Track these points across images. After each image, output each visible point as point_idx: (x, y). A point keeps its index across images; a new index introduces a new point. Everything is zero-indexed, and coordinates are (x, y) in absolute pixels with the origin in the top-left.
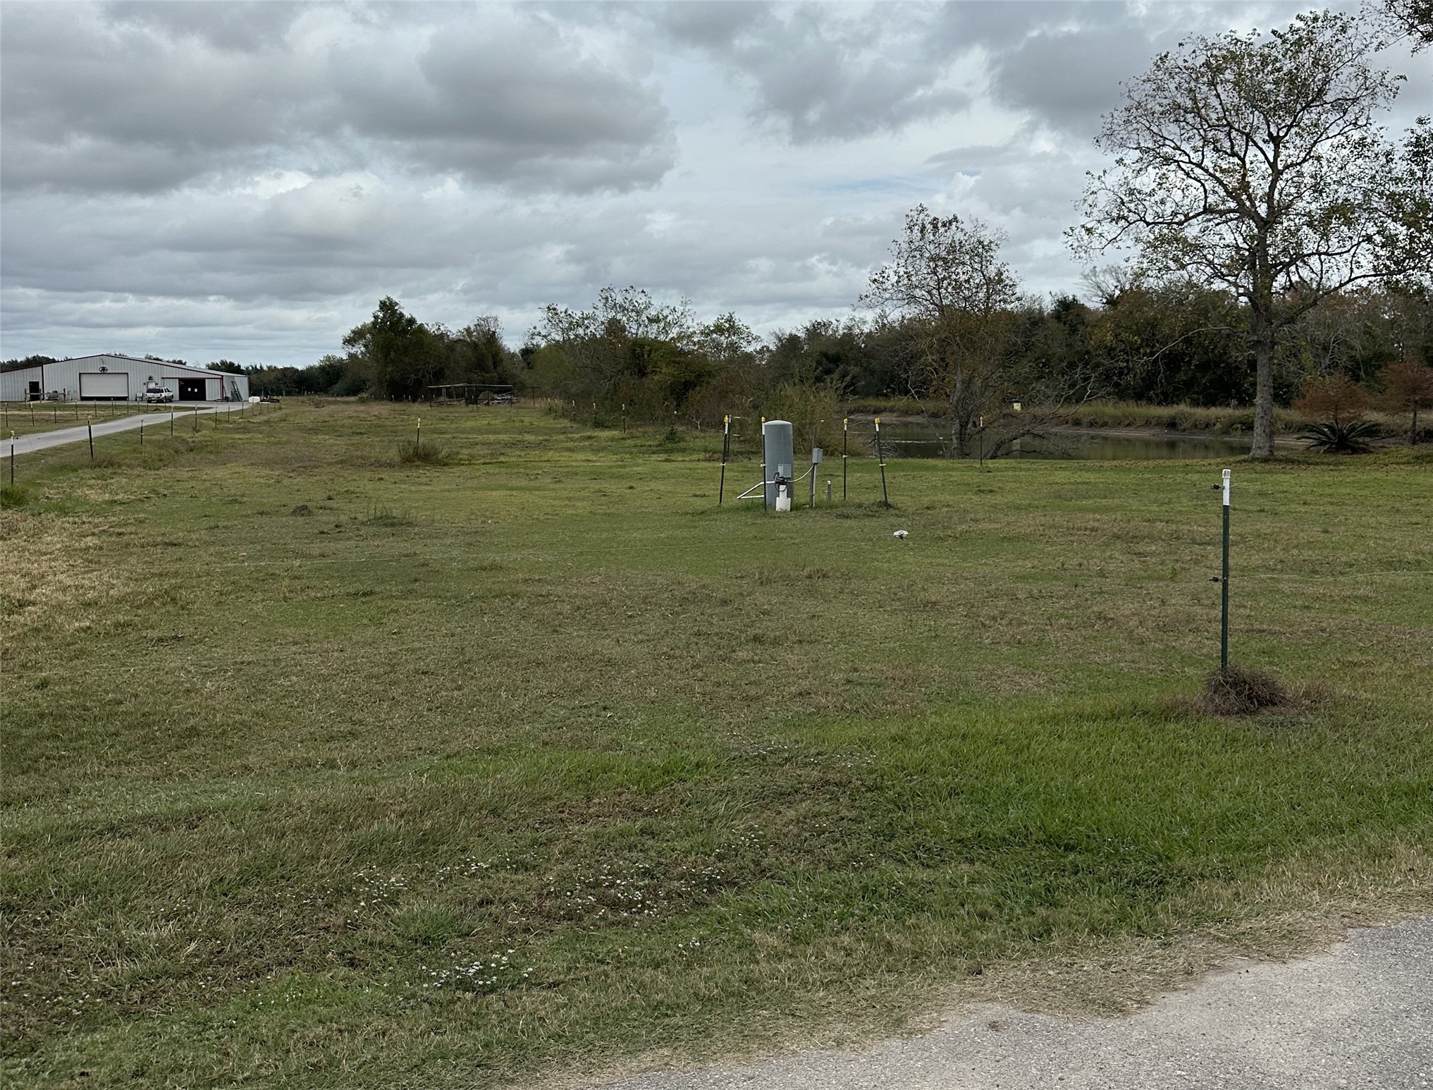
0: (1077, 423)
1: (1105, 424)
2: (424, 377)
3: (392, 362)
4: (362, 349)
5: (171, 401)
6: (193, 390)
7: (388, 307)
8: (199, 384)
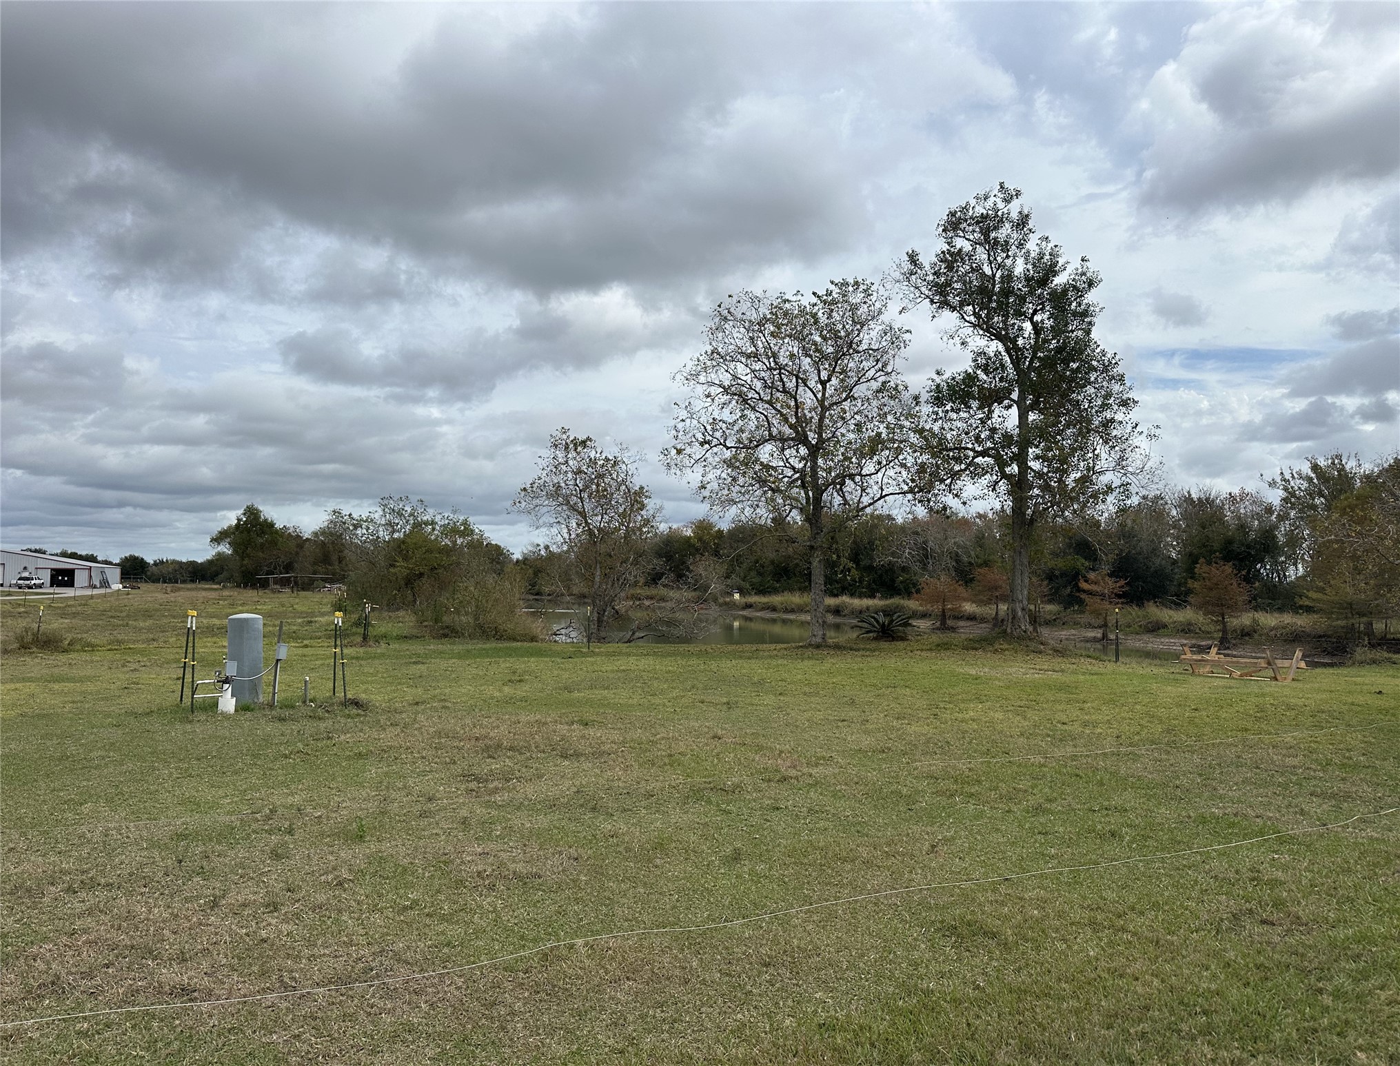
0: (774, 609)
1: (792, 611)
2: (275, 568)
3: (248, 556)
4: (228, 546)
5: (41, 587)
6: (63, 578)
7: (252, 513)
8: (70, 573)
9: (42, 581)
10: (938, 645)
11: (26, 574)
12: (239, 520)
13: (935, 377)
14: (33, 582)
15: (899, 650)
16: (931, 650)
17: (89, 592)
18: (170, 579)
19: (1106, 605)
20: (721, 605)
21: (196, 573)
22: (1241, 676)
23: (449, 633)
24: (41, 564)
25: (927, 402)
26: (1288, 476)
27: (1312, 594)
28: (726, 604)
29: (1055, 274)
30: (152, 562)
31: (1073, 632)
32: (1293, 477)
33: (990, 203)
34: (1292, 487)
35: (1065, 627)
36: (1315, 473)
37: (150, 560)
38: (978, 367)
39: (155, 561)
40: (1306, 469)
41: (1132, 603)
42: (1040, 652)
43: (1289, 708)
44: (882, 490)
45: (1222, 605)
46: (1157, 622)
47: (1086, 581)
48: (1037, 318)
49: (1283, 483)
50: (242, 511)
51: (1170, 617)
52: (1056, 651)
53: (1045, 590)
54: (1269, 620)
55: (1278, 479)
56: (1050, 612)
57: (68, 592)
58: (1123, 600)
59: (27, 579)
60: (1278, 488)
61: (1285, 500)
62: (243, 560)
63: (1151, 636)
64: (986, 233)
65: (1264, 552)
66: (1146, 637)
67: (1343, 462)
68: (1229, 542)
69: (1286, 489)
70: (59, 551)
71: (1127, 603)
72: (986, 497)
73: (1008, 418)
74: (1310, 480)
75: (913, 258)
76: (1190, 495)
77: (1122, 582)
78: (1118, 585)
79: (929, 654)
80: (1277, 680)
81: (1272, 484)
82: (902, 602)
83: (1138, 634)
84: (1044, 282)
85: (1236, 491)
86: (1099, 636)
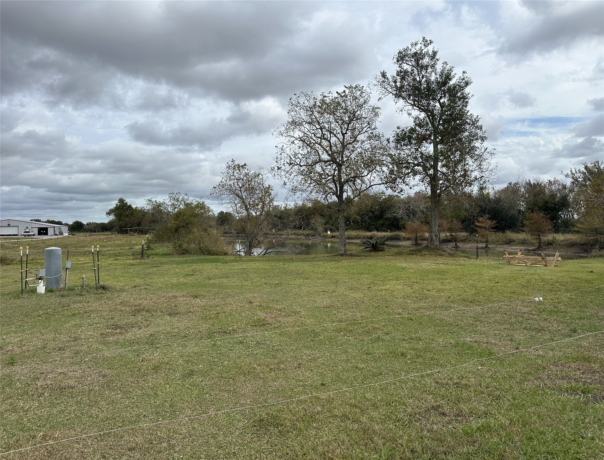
2: (133, 225)
3: (122, 220)
4: (113, 216)
5: (34, 236)
6: (43, 232)
7: (121, 201)
8: (46, 229)
9: (34, 233)
10: (397, 253)
11: (27, 230)
12: (117, 205)
13: (397, 130)
14: (30, 233)
15: (378, 256)
16: (393, 255)
17: (53, 237)
18: (93, 231)
19: (487, 232)
20: (322, 237)
21: (103, 228)
22: (531, 264)
23: (185, 252)
24: (34, 225)
25: (393, 142)
26: (574, 172)
27: (579, 225)
28: (324, 236)
29: (450, 79)
30: (86, 224)
31: (473, 245)
32: (576, 172)
33: (418, 47)
34: (576, 177)
35: (470, 242)
36: (586, 170)
37: (85, 222)
38: (416, 125)
39: (87, 223)
40: (583, 169)
41: (500, 231)
42: (442, 255)
43: (543, 281)
44: (370, 183)
45: (539, 231)
46: (510, 239)
47: (478, 222)
48: (442, 101)
49: (572, 175)
50: (118, 201)
51: (517, 237)
52: (450, 254)
53: (460, 226)
54: (560, 237)
55: (569, 173)
56: (464, 236)
57: (45, 237)
58: (495, 230)
59: (28, 232)
60: (570, 177)
61: (573, 183)
62: (120, 222)
63: (508, 246)
64: (417, 61)
65: (562, 206)
66: (505, 246)
67: (600, 165)
68: (547, 202)
69: (573, 178)
70: (46, 220)
71: (497, 231)
72: (419, 185)
73: (429, 148)
74: (584, 173)
75: (384, 75)
76: (530, 182)
77: (494, 222)
78: (493, 223)
79: (391, 257)
80: (547, 266)
81: (567, 176)
82: (399, 233)
83: (501, 245)
84: (445, 83)
85: (552, 180)
86: (484, 246)
